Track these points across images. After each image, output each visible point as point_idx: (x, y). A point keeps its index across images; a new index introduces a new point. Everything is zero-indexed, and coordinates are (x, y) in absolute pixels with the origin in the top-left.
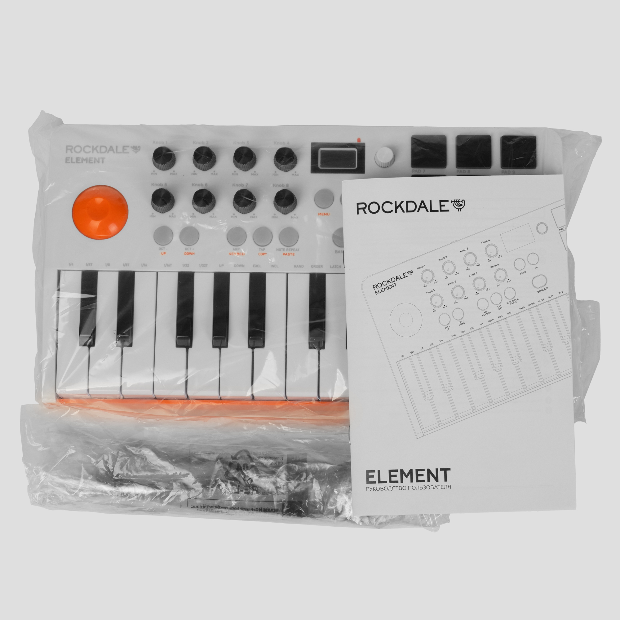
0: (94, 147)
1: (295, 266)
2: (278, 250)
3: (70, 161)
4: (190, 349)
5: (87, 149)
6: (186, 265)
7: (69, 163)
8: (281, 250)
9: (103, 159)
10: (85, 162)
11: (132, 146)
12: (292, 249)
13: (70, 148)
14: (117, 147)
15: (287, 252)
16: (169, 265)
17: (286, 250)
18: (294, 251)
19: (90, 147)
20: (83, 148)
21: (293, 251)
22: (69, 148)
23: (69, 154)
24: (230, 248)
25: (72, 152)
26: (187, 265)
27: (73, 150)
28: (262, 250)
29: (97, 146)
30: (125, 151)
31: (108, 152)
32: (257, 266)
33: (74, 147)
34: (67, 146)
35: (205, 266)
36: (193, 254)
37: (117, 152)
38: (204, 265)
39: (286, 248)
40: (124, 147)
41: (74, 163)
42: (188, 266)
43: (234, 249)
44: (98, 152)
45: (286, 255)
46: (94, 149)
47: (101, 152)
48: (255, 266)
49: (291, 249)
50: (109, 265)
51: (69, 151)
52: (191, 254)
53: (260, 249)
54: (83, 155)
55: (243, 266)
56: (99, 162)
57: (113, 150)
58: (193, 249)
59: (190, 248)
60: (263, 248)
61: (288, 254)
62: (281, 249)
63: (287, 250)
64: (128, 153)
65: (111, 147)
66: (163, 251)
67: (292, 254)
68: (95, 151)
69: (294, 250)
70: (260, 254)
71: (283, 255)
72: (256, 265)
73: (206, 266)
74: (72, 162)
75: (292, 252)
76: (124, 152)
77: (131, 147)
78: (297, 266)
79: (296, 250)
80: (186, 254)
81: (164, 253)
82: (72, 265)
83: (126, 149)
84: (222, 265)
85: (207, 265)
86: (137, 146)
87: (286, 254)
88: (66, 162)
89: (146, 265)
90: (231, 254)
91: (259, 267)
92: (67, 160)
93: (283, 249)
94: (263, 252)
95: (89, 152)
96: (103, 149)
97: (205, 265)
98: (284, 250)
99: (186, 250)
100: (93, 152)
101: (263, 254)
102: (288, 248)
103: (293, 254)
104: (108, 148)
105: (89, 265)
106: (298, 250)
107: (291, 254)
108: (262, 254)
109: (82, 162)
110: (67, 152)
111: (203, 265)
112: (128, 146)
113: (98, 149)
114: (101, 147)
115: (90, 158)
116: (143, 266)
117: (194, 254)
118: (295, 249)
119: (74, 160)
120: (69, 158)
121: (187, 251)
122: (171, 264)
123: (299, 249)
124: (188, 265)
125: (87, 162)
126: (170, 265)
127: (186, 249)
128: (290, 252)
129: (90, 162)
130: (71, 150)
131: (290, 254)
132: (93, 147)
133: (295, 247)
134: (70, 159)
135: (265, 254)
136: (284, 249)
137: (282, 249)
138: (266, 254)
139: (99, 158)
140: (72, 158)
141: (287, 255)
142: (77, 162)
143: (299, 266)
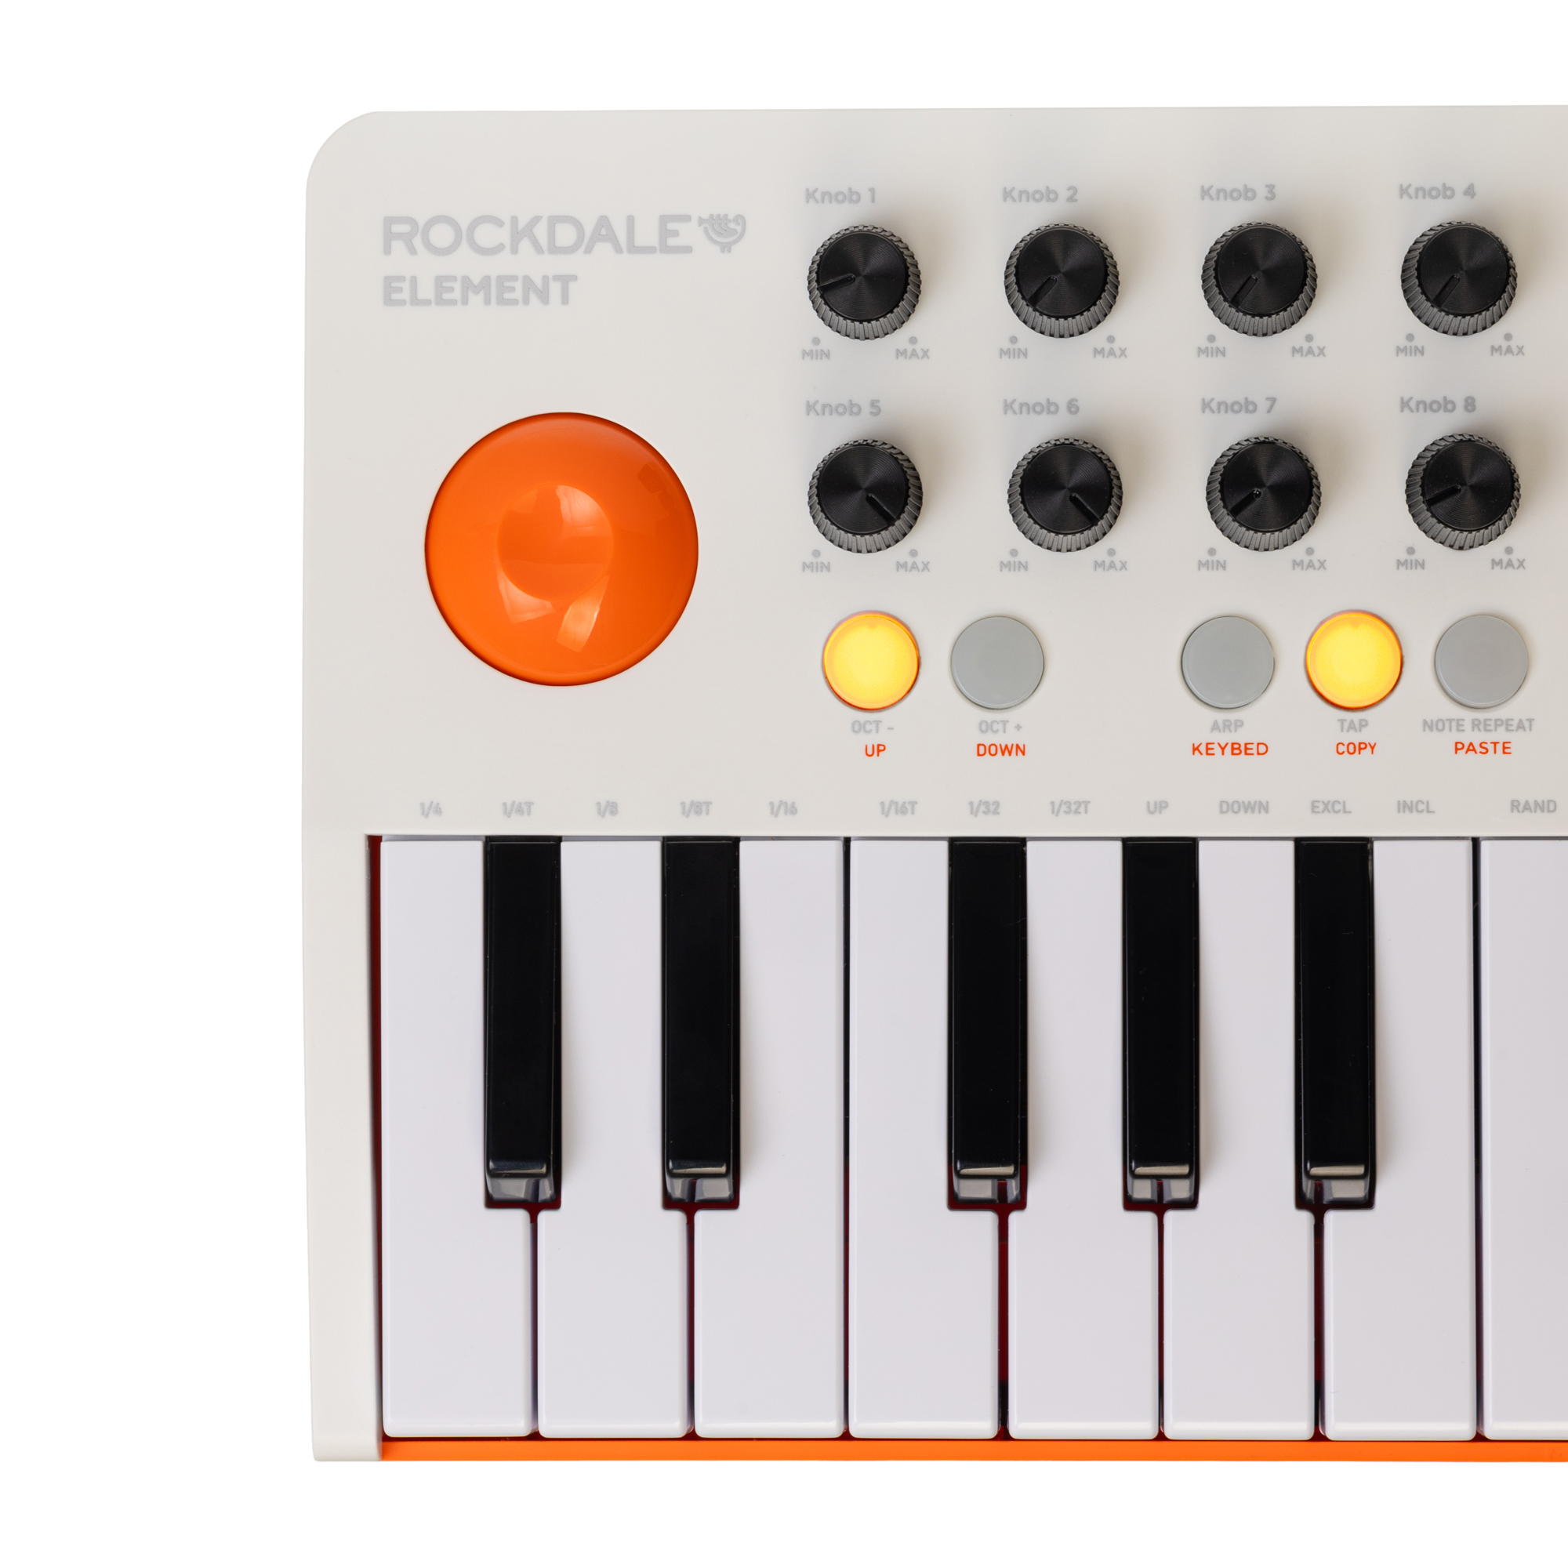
0: (522, 224)
1: (1515, 805)
2: (1428, 726)
3: (405, 295)
4: (1014, 1218)
5: (487, 235)
6: (987, 804)
7: (402, 303)
8: (1443, 729)
9: (566, 280)
10: (481, 297)
11: (705, 216)
12: (1498, 723)
13: (404, 228)
14: (631, 220)
15: (1477, 738)
16: (904, 809)
17: (1467, 725)
18: (1507, 730)
19: (499, 223)
20: (464, 227)
21: (1501, 730)
22: (397, 228)
23: (400, 262)
24: (1201, 723)
25: (413, 251)
26: (992, 808)
27: (417, 242)
28: (1352, 727)
29: (536, 220)
30: (672, 242)
31: (589, 250)
32: (1329, 807)
33: (421, 222)
34: (389, 221)
35: (1077, 812)
36: (1021, 750)
37: (633, 249)
38: (1074, 807)
39: (1468, 716)
40: (664, 220)
41: (427, 302)
42: (996, 812)
43: (1215, 727)
44: (539, 250)
45: (1471, 753)
46: (521, 233)
47: (554, 249)
48: (1321, 807)
49: (1496, 720)
50: (612, 808)
51: (398, 246)
52: (1006, 750)
53: (1342, 721)
54: (466, 264)
55: (1264, 807)
56: (544, 298)
57: (612, 238)
58: (1018, 727)
59: (1005, 722)
60: (1356, 717)
61: (1478, 749)
62: (1447, 724)
63: (1476, 725)
64: (687, 250)
65: (603, 222)
66: (873, 739)
67: (1499, 747)
68: (525, 245)
69: (1507, 724)
70: (1342, 749)
71: (1457, 749)
72: (1326, 805)
73: (1082, 809)
74: (416, 301)
75: (1501, 735)
76: (665, 249)
77: (701, 221)
78: (1527, 802)
79: (1520, 726)
80: (983, 750)
81: (879, 749)
82: (438, 811)
83: (676, 233)
84: (1160, 806)
85: (1087, 803)
86: (731, 217)
87: (1471, 748)
88: (388, 301)
89: (792, 810)
90: (1203, 749)
91: (1338, 812)
92: (391, 290)
93: (1454, 724)
94: (1356, 738)
95: (500, 248)
96: (566, 235)
97: (1079, 803)
98: (1458, 730)
99: (986, 731)
100: (514, 250)
101: (1361, 747)
102: (1481, 716)
103: (1504, 748)
104: (589, 229)
105: (520, 811)
106: (1526, 724)
107: (1495, 744)
108: (1351, 750)
109: (465, 302)
110: (387, 250)
111: (1068, 804)
112: (686, 218)
113: (541, 232)
114: (554, 221)
115: (501, 279)
116: (776, 816)
117: (1023, 753)
118: (1515, 723)
119: (426, 290)
120: (402, 279)
121: (988, 740)
122: (913, 804)
123: (1531, 721)
124: (997, 804)
125: (487, 302)
126: (909, 807)
127: (985, 727)
128: (1489, 737)
129: (501, 301)
130: (407, 239)
131: (1491, 747)
132: (514, 220)
133: (1512, 710)
134: (406, 286)
135: (1369, 748)
136: (1458, 720)
137: (1450, 721)
138: (1372, 748)
139: (545, 279)
140: (414, 280)
141: (1474, 750)
142: (440, 301)
143: (1536, 803)
